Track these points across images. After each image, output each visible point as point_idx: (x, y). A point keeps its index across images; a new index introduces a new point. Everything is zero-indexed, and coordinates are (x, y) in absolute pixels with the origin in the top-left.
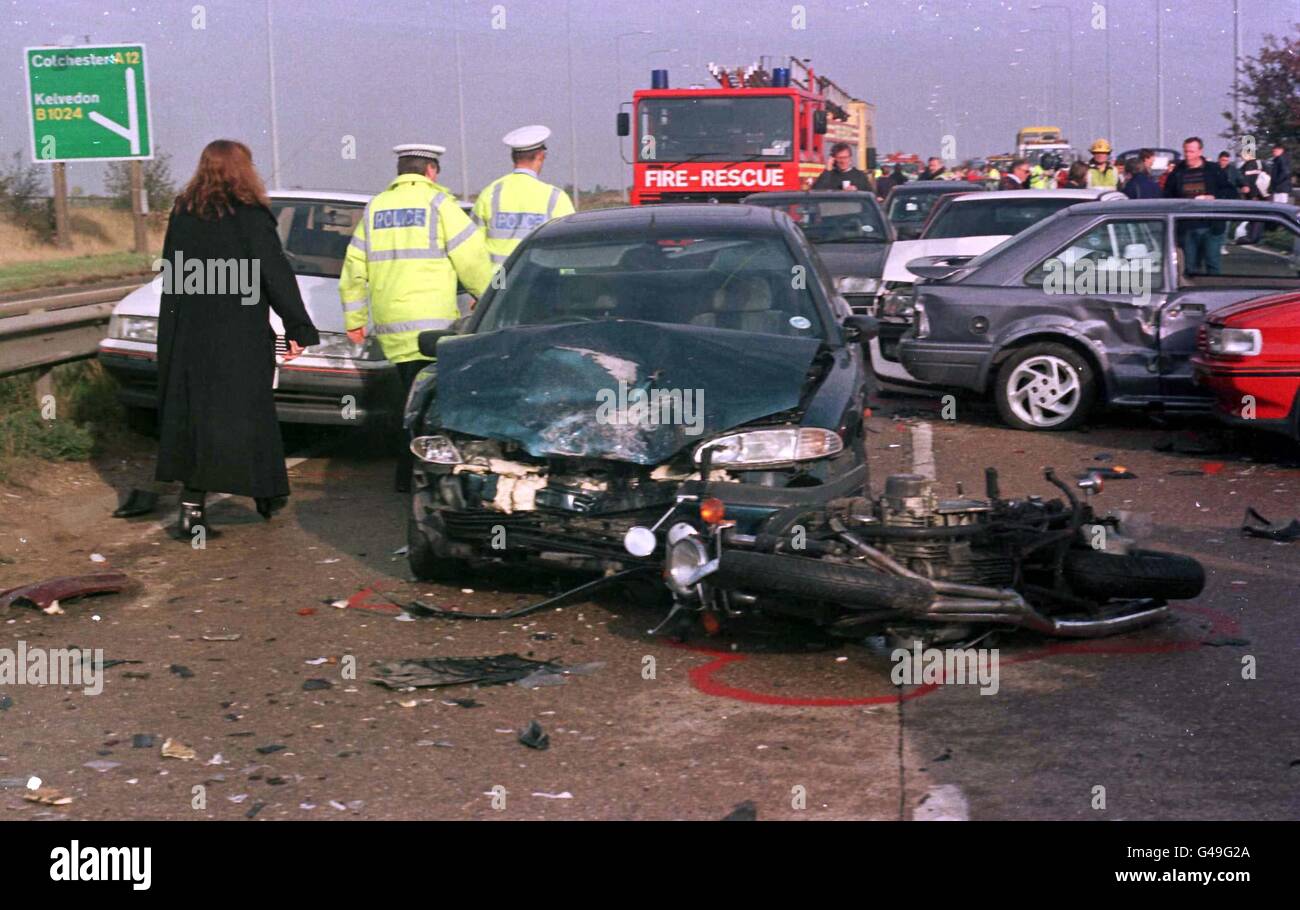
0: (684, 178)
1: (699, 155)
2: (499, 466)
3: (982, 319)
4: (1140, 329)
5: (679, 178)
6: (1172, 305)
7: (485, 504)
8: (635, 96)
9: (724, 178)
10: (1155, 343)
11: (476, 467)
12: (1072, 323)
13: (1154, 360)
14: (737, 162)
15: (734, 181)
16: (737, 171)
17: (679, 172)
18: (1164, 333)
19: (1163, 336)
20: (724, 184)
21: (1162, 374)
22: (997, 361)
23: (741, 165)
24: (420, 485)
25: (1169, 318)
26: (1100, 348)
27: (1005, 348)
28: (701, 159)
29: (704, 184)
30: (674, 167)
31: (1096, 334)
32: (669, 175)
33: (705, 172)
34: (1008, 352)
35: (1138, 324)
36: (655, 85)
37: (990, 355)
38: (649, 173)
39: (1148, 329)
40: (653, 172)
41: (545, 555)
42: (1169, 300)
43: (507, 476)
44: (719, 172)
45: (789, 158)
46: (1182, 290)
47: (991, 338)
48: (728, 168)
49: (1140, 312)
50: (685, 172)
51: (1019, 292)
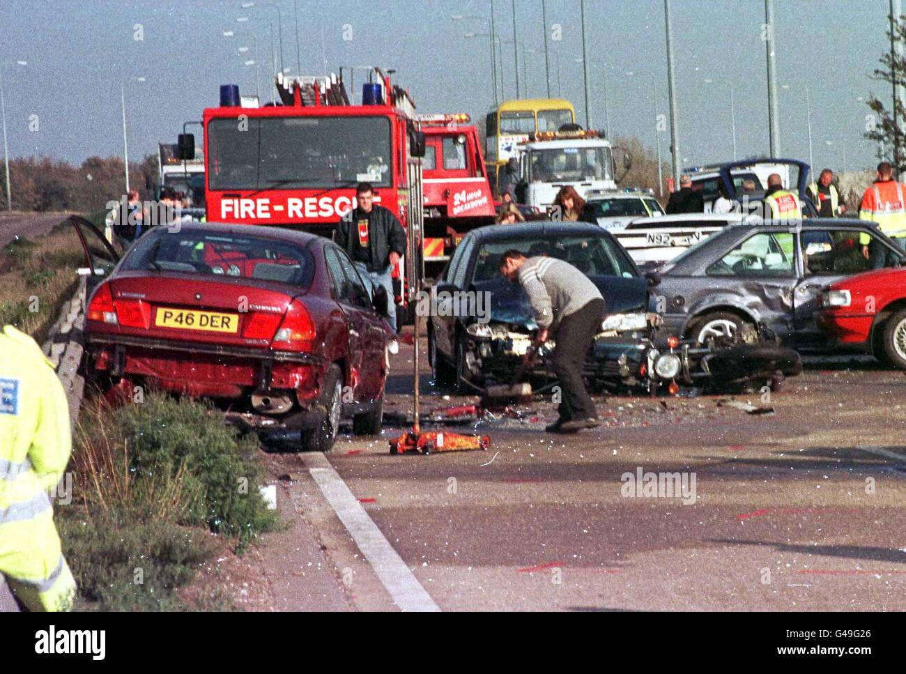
0: (266, 208)
1: (285, 182)
2: (511, 335)
3: (680, 297)
4: (782, 302)
5: (260, 208)
6: (801, 285)
7: (506, 352)
8: (204, 116)
9: (314, 207)
10: (790, 311)
11: (502, 336)
12: (737, 298)
13: (790, 321)
14: (329, 190)
15: (325, 210)
16: (329, 200)
17: (260, 201)
18: (797, 303)
19: (796, 306)
20: (315, 215)
21: (796, 329)
22: (690, 326)
23: (335, 193)
24: (471, 348)
25: (798, 293)
26: (757, 315)
27: (696, 316)
28: (285, 186)
29: (291, 215)
30: (255, 194)
31: (753, 306)
32: (247, 205)
33: (291, 201)
34: (697, 319)
35: (781, 298)
36: (225, 101)
37: (685, 322)
38: (224, 202)
39: (787, 301)
40: (230, 201)
41: (536, 372)
42: (798, 283)
43: (516, 339)
44: (308, 201)
45: (388, 184)
46: (807, 276)
47: (686, 310)
48: (319, 197)
49: (781, 290)
50: (267, 201)
51: (703, 280)
